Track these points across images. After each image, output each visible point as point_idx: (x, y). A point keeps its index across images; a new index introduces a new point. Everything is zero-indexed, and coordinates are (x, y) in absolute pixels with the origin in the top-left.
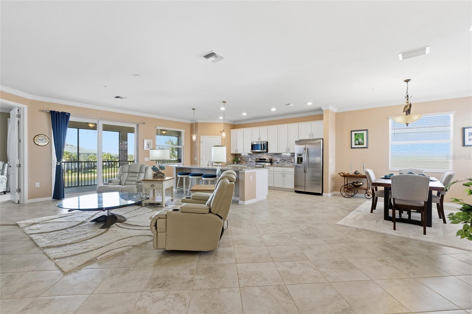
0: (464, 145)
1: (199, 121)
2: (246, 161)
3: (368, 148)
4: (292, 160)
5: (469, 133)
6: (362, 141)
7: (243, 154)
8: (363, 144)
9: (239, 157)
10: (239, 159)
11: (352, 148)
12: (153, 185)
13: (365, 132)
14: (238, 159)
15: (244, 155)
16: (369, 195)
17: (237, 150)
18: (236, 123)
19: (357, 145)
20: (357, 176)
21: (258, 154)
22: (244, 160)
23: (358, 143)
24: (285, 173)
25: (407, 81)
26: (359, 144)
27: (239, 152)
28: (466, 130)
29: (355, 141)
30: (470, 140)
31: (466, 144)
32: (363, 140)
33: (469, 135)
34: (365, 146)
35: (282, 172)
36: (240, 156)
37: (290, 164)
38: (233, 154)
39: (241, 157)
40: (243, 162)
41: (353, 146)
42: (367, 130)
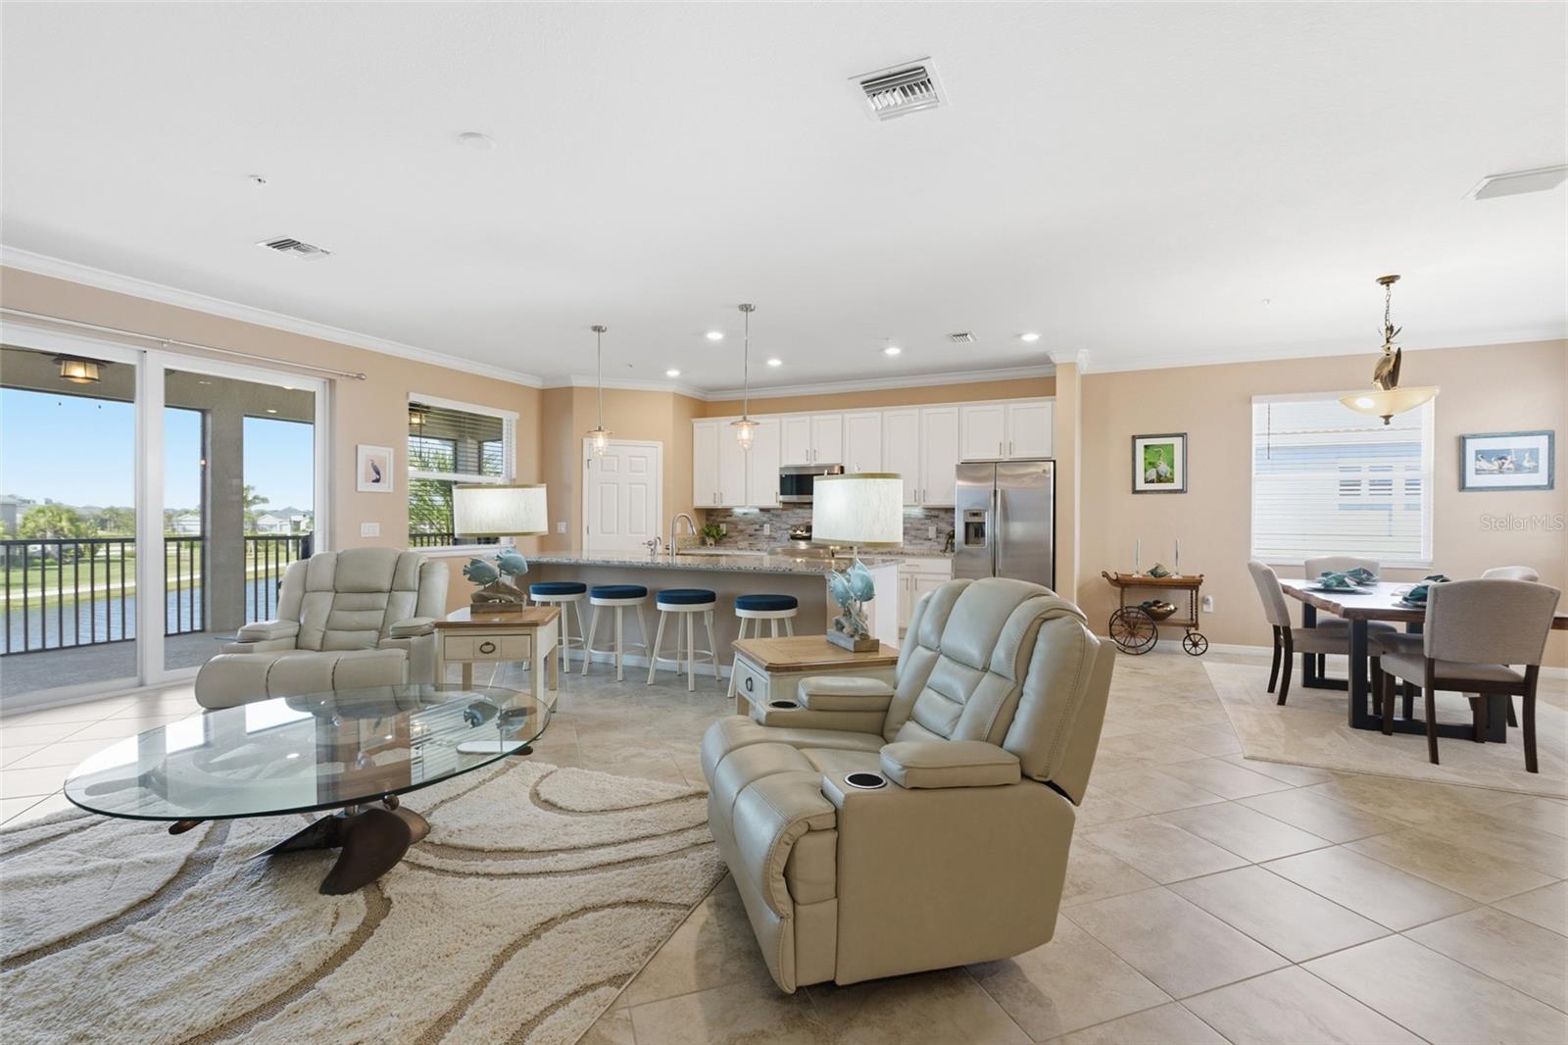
0: (1462, 487)
1: (577, 382)
2: (750, 536)
3: (1186, 492)
4: (927, 530)
5: (1477, 452)
6: (1168, 468)
7: (738, 511)
8: (1171, 480)
9: (723, 522)
10: (723, 527)
11: (1135, 492)
12: (488, 644)
13: (1177, 442)
14: (719, 526)
15: (745, 514)
16: (1195, 645)
17: (721, 494)
18: (711, 397)
19: (1152, 482)
20: (1158, 581)
21: (798, 511)
22: (741, 531)
23: (1154, 477)
24: (916, 576)
25: (1388, 281)
26: (1160, 480)
27: (725, 503)
28: (1469, 442)
29: (1146, 471)
30: (1478, 471)
31: (1468, 485)
32: (1172, 467)
33: (1477, 459)
34: (1177, 485)
35: (908, 573)
36: (725, 517)
37: (919, 547)
38: (700, 511)
39: (728, 519)
40: (740, 538)
41: (1141, 485)
42: (1186, 434)
